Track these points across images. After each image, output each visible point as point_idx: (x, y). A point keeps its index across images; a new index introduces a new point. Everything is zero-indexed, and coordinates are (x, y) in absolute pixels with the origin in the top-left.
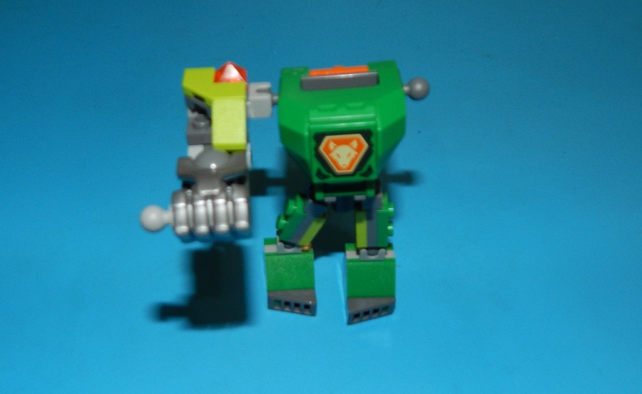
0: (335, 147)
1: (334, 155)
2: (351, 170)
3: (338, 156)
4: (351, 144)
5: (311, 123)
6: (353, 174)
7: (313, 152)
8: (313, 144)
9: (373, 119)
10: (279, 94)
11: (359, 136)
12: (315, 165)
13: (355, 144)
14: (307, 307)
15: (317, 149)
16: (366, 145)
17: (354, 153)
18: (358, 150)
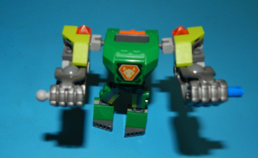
0: (126, 69)
1: (125, 73)
2: (132, 80)
3: (127, 73)
4: (133, 69)
5: (116, 58)
6: (132, 81)
7: (116, 70)
8: (116, 67)
9: (144, 59)
10: (104, 41)
11: (137, 66)
12: (116, 76)
13: (134, 69)
14: (109, 128)
15: (117, 69)
16: (139, 70)
17: (133, 73)
18: (136, 72)
